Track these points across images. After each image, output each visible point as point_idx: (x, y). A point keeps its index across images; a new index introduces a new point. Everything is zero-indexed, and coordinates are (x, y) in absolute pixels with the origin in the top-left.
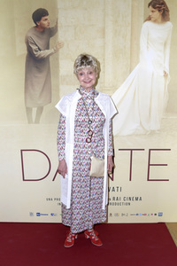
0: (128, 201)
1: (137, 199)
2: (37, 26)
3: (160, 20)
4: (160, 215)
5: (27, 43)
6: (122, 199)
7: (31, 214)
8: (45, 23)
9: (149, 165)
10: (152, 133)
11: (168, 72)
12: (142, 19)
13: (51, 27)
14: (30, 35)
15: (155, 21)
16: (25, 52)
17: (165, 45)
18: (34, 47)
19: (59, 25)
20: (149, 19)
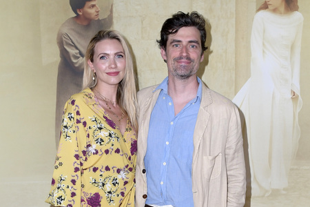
2: (78, 17)
5: (61, 44)
8: (92, 11)
10: (275, 194)
11: (298, 93)
13: (101, 18)
14: (65, 30)
15: (275, 10)
16: (57, 59)
17: (292, 48)
18: (72, 51)
19: (115, 15)
20: (265, 7)
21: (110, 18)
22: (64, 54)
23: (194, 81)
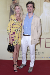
0: (40, 54)
1: (42, 53)
2: (13, 2)
3: (48, 1)
4: (49, 58)
5: (10, 7)
6: (38, 53)
7: (10, 57)
8: (16, 1)
9: (46, 43)
10: (47, 33)
12: (44, 1)
14: (11, 5)
15: (47, 2)
16: (10, 9)
18: (12, 8)
19: (20, 2)
20: (45, 1)
21: (19, 3)
22: (11, 9)
23: (32, 13)
